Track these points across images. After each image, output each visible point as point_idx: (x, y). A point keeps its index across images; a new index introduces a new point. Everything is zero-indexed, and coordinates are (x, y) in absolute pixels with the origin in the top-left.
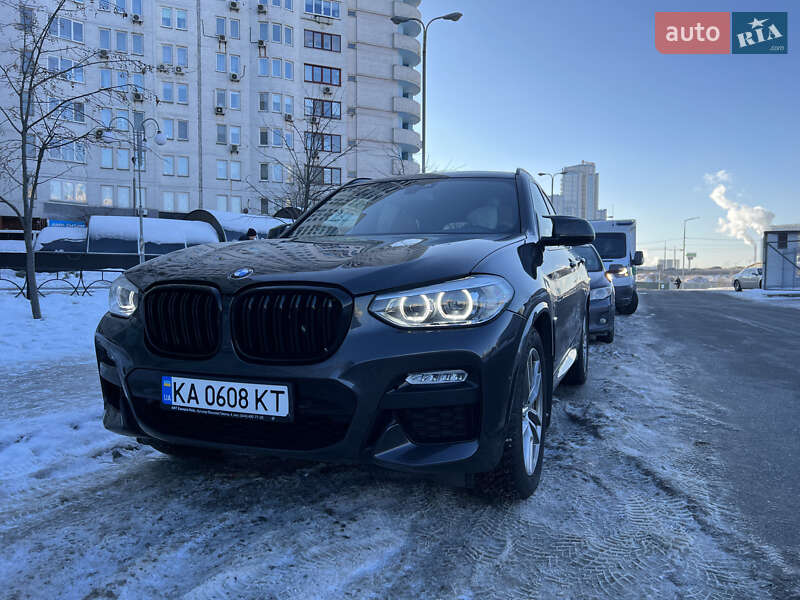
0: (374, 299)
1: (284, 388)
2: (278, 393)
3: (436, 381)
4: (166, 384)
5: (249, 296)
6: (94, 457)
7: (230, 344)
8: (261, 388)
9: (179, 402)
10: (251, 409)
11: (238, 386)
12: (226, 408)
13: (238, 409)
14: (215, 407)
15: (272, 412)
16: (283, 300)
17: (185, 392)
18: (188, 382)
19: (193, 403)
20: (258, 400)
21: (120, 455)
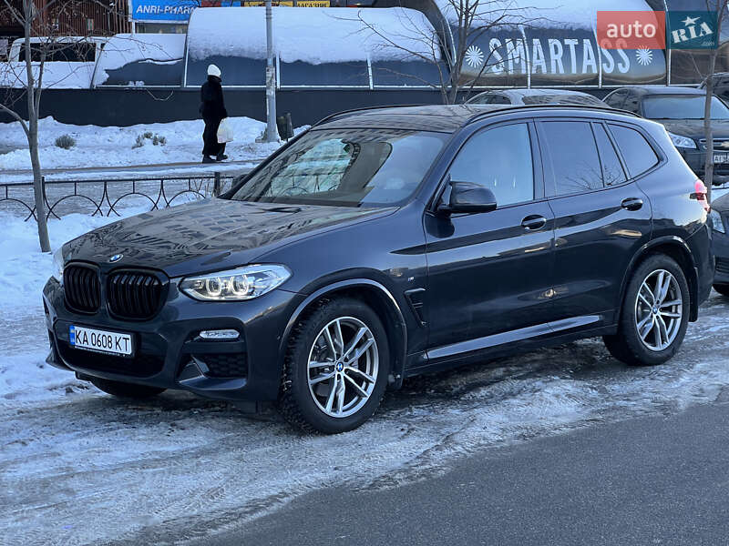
0: (182, 280)
1: (129, 336)
2: (126, 339)
3: (216, 337)
4: (72, 331)
5: (116, 274)
6: (51, 390)
7: (106, 306)
8: (118, 335)
9: (78, 344)
10: (113, 350)
11: (107, 334)
12: (102, 348)
13: (107, 349)
14: (96, 347)
15: (123, 352)
16: (133, 279)
17: (81, 337)
18: (83, 330)
19: (85, 345)
20: (117, 343)
21: (72, 392)
